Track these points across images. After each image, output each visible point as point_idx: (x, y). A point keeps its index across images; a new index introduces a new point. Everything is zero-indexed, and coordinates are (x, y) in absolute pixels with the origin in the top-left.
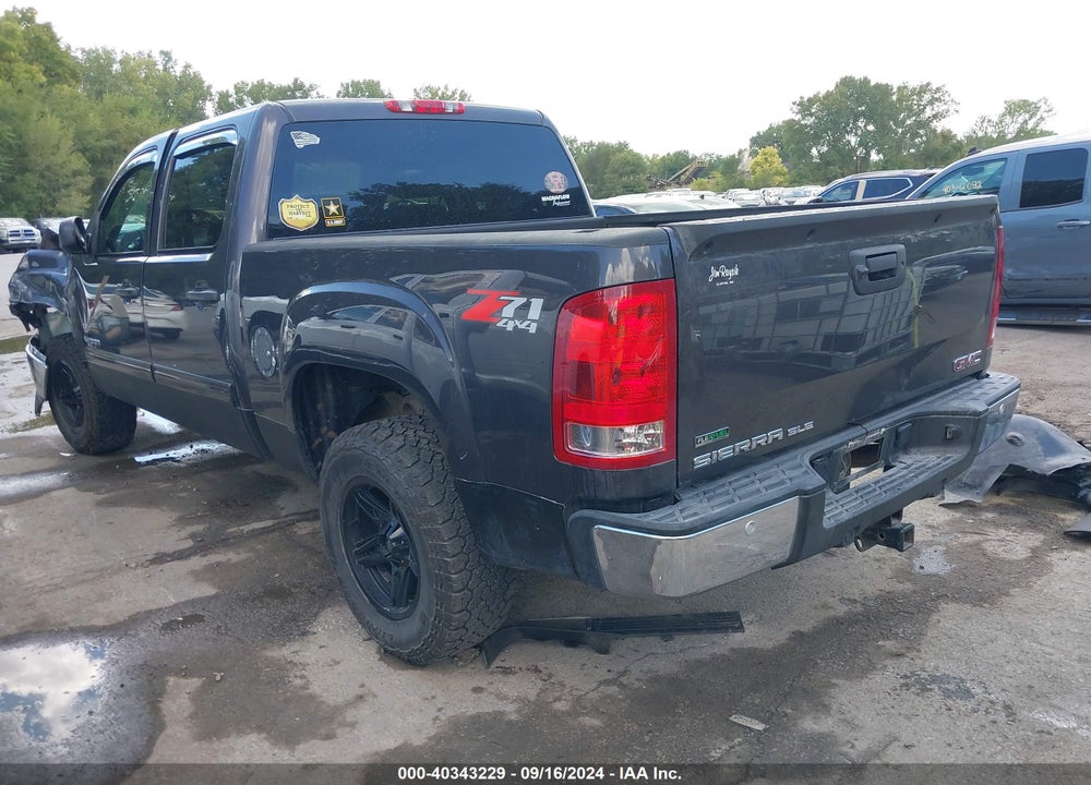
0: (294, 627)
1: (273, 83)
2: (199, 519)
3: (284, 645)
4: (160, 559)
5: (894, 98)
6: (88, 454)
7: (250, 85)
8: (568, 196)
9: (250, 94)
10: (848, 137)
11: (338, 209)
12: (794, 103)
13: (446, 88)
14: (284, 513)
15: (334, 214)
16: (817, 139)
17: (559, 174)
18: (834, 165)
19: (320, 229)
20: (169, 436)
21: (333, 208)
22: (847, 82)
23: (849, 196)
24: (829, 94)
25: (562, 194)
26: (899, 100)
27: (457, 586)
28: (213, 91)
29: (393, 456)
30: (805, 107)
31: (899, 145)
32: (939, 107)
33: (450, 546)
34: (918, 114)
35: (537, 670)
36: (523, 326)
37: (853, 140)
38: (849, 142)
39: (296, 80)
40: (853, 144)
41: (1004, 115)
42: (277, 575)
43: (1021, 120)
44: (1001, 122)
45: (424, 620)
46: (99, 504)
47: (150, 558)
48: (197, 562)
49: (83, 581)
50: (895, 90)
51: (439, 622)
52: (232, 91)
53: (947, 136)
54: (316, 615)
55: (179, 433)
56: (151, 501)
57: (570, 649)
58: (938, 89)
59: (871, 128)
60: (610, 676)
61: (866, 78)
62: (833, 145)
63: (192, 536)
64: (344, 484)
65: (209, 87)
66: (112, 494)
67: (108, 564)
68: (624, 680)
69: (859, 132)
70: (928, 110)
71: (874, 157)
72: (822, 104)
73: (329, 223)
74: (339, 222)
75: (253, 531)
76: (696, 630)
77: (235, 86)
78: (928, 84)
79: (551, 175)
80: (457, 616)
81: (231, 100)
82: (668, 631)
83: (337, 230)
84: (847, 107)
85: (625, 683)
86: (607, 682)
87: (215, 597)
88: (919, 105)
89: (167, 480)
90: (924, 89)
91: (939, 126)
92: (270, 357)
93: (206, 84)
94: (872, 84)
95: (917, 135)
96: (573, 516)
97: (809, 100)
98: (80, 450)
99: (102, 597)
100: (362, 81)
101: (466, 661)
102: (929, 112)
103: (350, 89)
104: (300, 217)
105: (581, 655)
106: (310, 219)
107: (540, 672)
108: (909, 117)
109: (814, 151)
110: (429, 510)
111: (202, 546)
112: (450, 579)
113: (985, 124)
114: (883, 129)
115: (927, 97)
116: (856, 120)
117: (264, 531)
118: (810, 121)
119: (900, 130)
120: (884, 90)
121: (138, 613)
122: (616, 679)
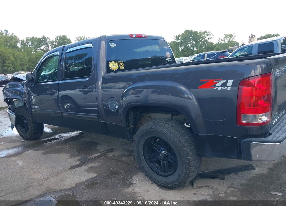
0: (127, 182)
1: (36, 37)
2: (78, 155)
3: (128, 188)
4: (73, 167)
5: (199, 34)
6: (30, 140)
7: (30, 38)
8: (171, 58)
9: (30, 40)
10: (188, 45)
11: (123, 64)
12: (175, 37)
13: (84, 37)
14: (101, 151)
15: (122, 66)
16: (181, 45)
17: (169, 53)
18: (186, 52)
19: (119, 70)
20: (50, 133)
21: (121, 64)
22: (187, 31)
23: (201, 58)
24: (183, 34)
25: (170, 58)
26: (200, 35)
27: (192, 165)
28: (20, 40)
29: (167, 130)
30: (177, 38)
31: (201, 46)
32: (209, 36)
33: (190, 154)
34: (204, 38)
35: (207, 186)
36: (225, 88)
37: (190, 45)
38: (189, 46)
39: (43, 36)
40: (190, 46)
41: (224, 38)
42: (112, 168)
43: (229, 39)
44: (224, 39)
45: (179, 176)
46: (43, 153)
47: (70, 167)
48: (84, 167)
49: (53, 176)
50: (199, 33)
51: (185, 176)
52: (25, 40)
53: (212, 44)
54: (131, 178)
55: (53, 132)
56: (59, 151)
57: (213, 180)
58: (209, 32)
59: (194, 42)
60: (229, 185)
61: (191, 30)
62: (185, 47)
63: (78, 160)
64: (146, 139)
65: (19, 39)
66: (45, 151)
67: (58, 170)
68: (233, 186)
69: (191, 43)
70: (207, 37)
71: (195, 49)
72: (181, 37)
73: (121, 68)
74: (123, 68)
75: (96, 157)
76: (243, 170)
77: (26, 39)
78: (206, 31)
79: (167, 53)
80: (191, 173)
81: (25, 42)
82: (236, 171)
83: (122, 70)
84: (188, 38)
85: (234, 187)
86: (230, 187)
87: (97, 176)
88: (205, 36)
89: (59, 145)
90: (205, 32)
91: (209, 41)
92: (116, 106)
93: (18, 38)
94: (193, 31)
95: (205, 44)
96: (243, 141)
97: (178, 36)
98: (26, 139)
99: (62, 180)
100: (61, 36)
101: (186, 186)
102: (207, 38)
103: (58, 38)
104: (114, 67)
105: (216, 181)
106: (116, 67)
107: (209, 187)
108: (203, 39)
109: (180, 49)
110: (182, 144)
111: (84, 162)
112: (190, 163)
113: (221, 40)
114: (197, 42)
115: (206, 34)
116: (190, 41)
117: (99, 156)
118: (179, 41)
119: (201, 42)
120: (196, 33)
121: (77, 183)
122: (231, 186)
